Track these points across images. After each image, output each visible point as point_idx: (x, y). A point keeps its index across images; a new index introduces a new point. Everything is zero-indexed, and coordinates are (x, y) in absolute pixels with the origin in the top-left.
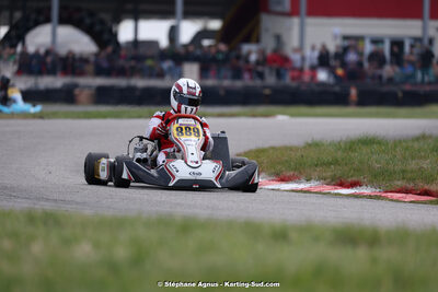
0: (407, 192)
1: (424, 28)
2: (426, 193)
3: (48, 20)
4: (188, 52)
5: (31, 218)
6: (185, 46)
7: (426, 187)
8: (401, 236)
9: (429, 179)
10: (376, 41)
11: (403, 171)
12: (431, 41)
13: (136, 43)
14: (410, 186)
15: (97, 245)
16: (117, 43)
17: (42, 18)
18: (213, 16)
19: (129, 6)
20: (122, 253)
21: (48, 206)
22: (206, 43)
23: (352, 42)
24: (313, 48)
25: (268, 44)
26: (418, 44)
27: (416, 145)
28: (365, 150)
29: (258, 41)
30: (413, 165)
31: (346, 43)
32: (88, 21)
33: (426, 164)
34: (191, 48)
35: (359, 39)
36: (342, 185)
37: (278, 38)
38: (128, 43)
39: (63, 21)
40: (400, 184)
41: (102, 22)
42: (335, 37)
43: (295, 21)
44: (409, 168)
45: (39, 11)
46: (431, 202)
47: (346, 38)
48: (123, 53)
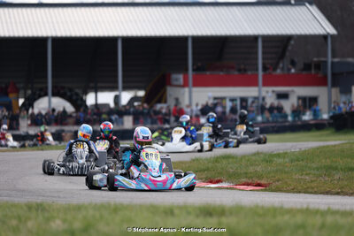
0: (248, 185)
1: (260, 91)
2: (259, 185)
3: (46, 95)
4: (126, 110)
5: (29, 207)
6: (124, 106)
7: (259, 182)
8: (237, 210)
9: (260, 177)
10: (232, 100)
11: (246, 173)
12: (264, 99)
13: (97, 105)
14: (250, 181)
15: (64, 221)
16: (86, 106)
17: (42, 93)
18: (140, 88)
19: (92, 85)
20: (77, 225)
21: (39, 200)
22: (136, 104)
23: (219, 101)
24: (197, 105)
25: (171, 103)
26: (256, 101)
27: (253, 158)
28: (224, 162)
29: (165, 102)
30: (251, 169)
31: (216, 101)
32: (69, 94)
33: (258, 169)
34: (128, 107)
35: (223, 99)
36: (211, 182)
37: (177, 100)
38: (92, 106)
39: (54, 95)
40: (244, 180)
41: (77, 94)
42: (209, 98)
43: (187, 89)
44: (249, 171)
45: (41, 90)
46: (262, 190)
47: (215, 98)
48: (90, 111)
